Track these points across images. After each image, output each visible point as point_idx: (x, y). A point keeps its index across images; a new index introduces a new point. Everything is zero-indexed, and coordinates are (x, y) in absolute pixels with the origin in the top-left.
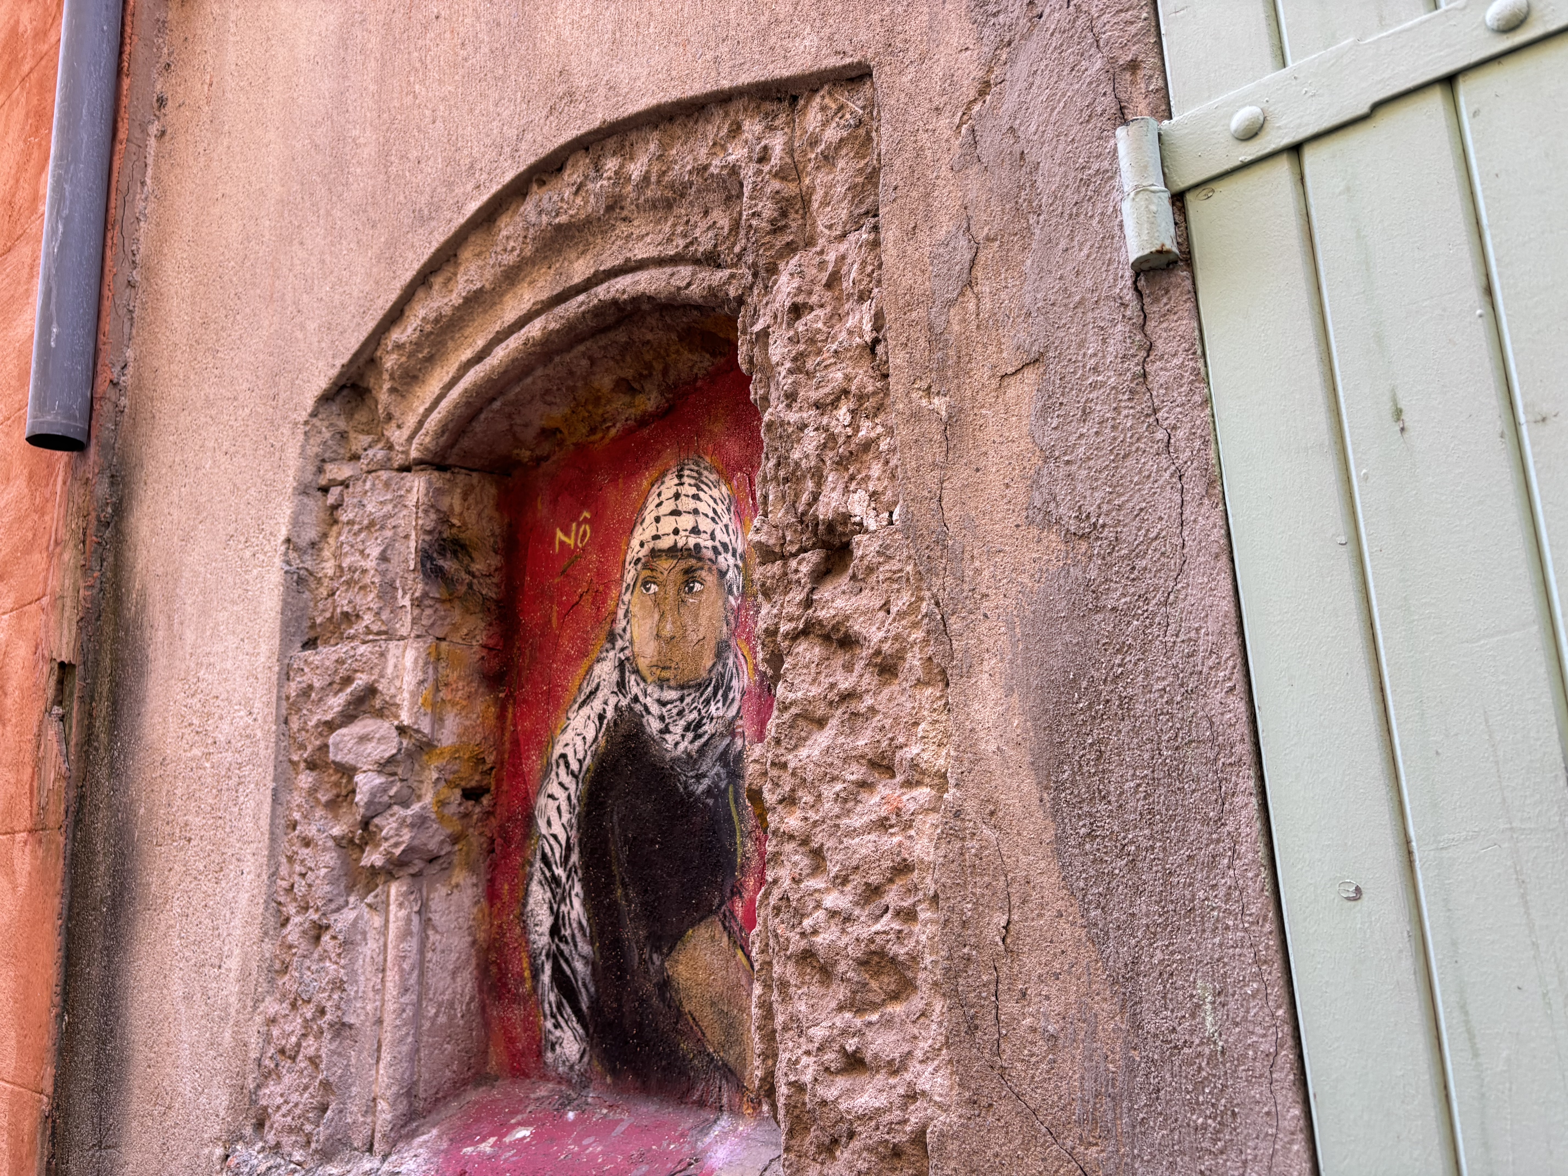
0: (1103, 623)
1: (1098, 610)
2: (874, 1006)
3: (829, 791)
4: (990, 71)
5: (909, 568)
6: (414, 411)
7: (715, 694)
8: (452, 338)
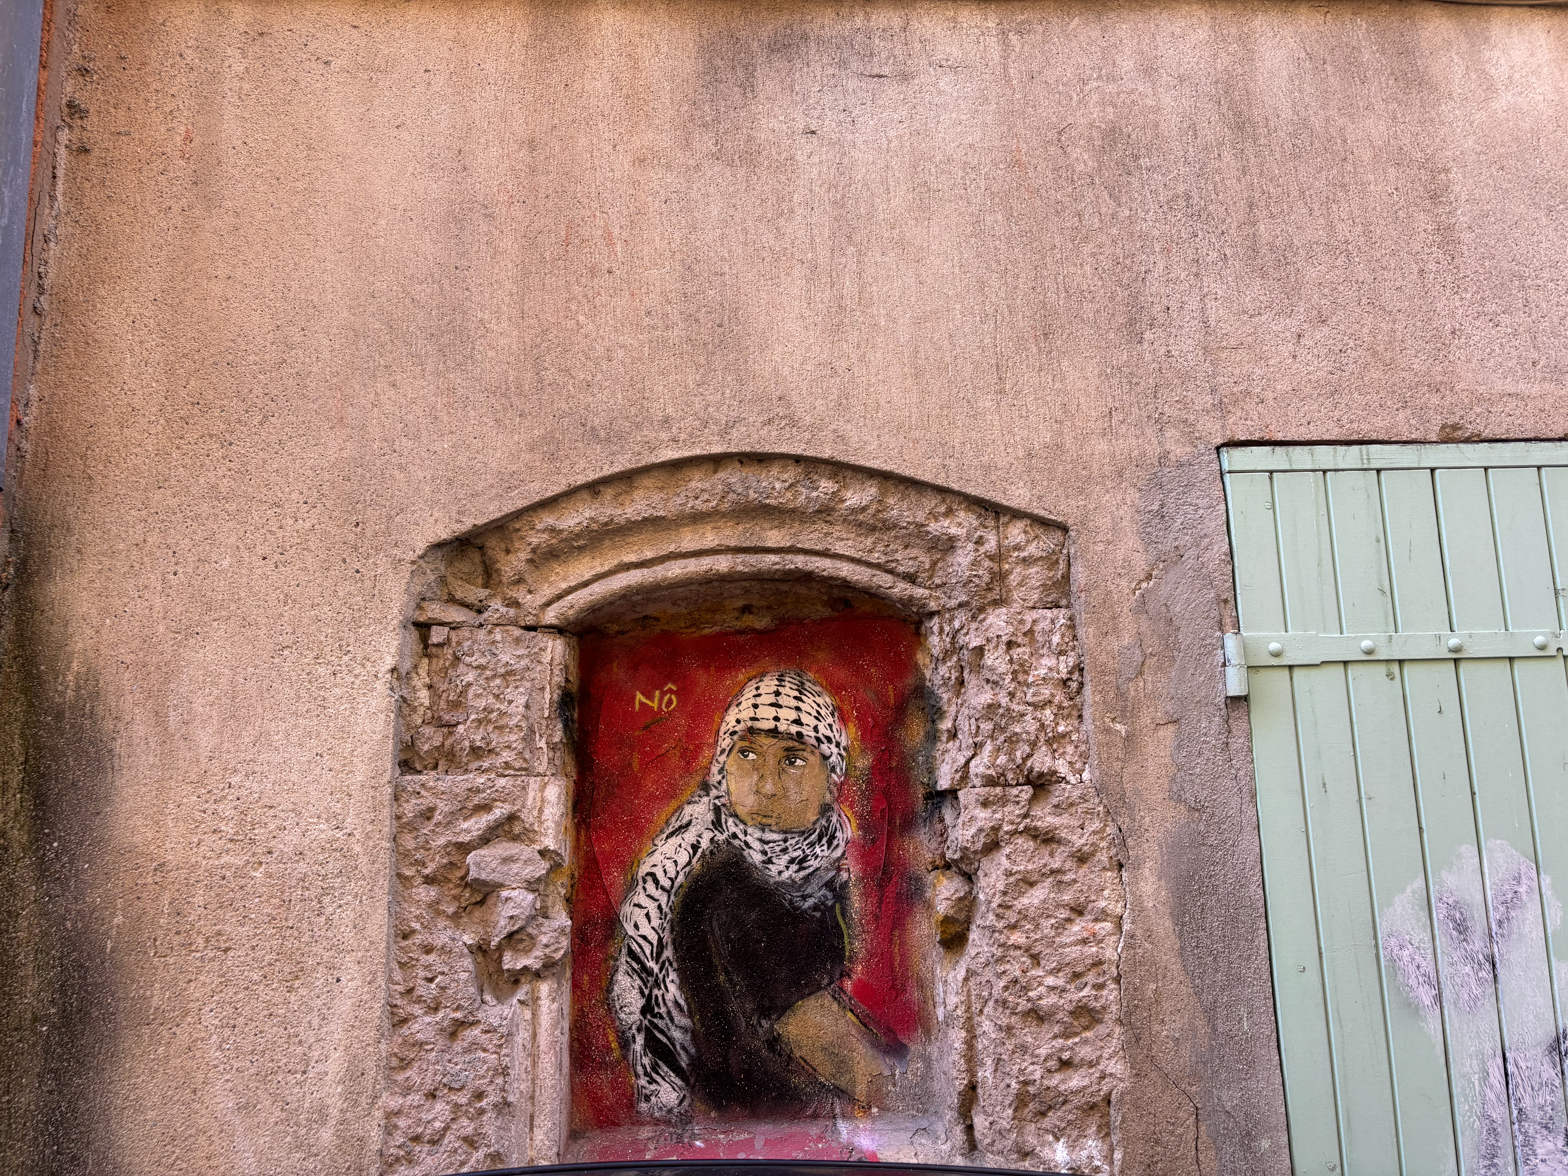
0: (1206, 851)
1: (1204, 845)
2: (1076, 1034)
3: (1045, 923)
4: (1153, 569)
5: (1101, 808)
6: (551, 583)
7: (820, 839)
8: (611, 539)
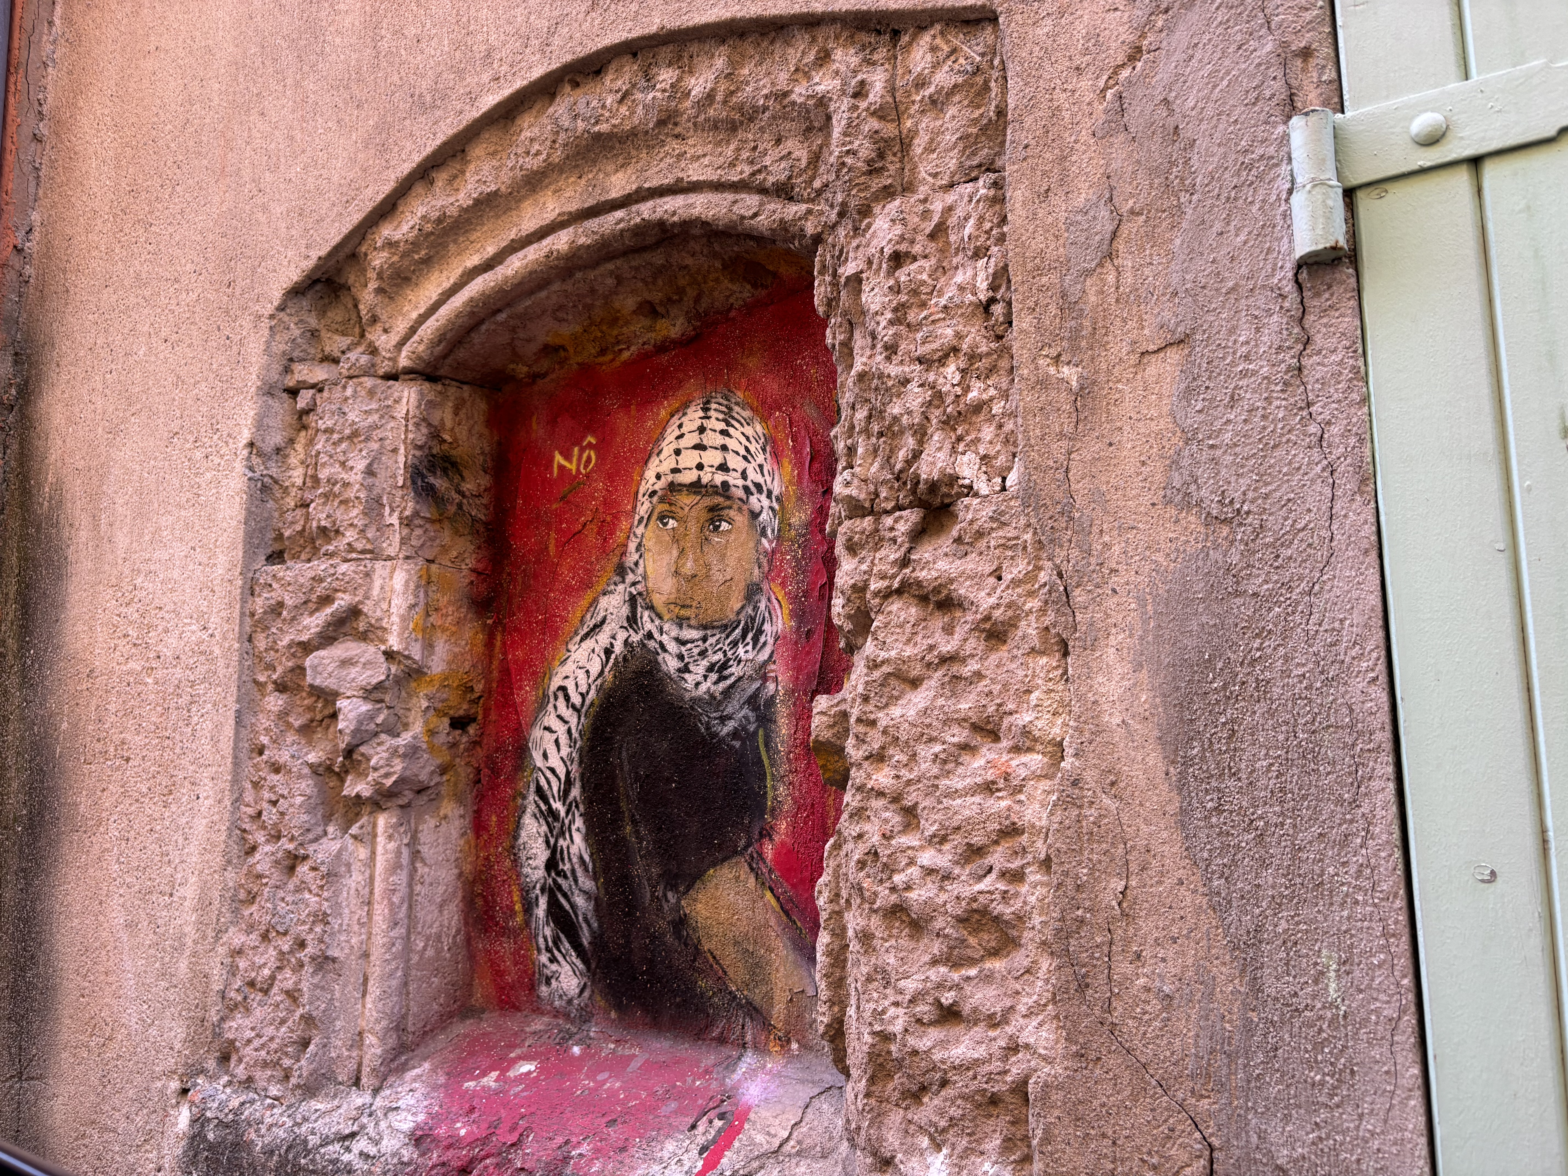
0: (1242, 608)
1: (1237, 594)
2: (972, 962)
3: (926, 752)
4: (1143, 36)
5: (1028, 537)
6: (404, 315)
7: (744, 636)
8: (455, 241)
